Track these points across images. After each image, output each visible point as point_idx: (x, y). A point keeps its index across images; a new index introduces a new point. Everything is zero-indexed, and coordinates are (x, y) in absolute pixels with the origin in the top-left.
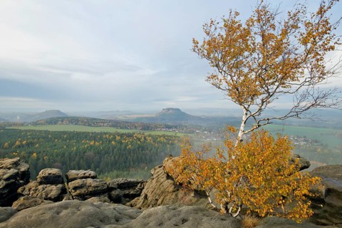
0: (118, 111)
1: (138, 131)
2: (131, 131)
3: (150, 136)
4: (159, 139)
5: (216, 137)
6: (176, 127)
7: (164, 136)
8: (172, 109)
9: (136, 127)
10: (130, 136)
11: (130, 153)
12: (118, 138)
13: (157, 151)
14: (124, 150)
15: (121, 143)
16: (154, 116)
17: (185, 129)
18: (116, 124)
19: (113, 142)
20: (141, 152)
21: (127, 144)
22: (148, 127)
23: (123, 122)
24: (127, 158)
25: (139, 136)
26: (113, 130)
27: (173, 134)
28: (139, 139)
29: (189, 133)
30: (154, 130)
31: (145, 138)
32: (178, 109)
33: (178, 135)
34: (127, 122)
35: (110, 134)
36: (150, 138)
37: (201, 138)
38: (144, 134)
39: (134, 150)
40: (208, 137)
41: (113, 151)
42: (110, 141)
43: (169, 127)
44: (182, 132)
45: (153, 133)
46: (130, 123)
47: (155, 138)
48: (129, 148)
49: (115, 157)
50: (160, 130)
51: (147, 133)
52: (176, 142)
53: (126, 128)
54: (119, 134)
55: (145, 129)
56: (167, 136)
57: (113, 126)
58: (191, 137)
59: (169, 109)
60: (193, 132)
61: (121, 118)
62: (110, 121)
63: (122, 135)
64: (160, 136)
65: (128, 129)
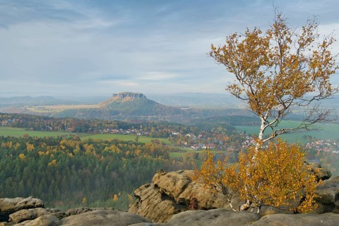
0: (28, 98)
1: (67, 134)
2: (55, 135)
3: (90, 142)
4: (106, 149)
5: (206, 144)
6: (137, 127)
7: (116, 142)
8: (130, 94)
9: (63, 128)
10: (52, 143)
11: (54, 174)
12: (30, 147)
13: (104, 168)
14: (44, 169)
15: (37, 157)
16: (97, 106)
17: (153, 130)
18: (25, 121)
19: (22, 156)
20: (74, 172)
21: (48, 159)
22: (87, 127)
23: (39, 117)
24: (49, 184)
25: (71, 144)
26: (19, 133)
27: (132, 138)
28: (71, 150)
29: (161, 137)
30: (98, 133)
31: (82, 147)
32: (141, 95)
33: (141, 140)
34: (46, 118)
35: (15, 140)
36: (91, 146)
37: (181, 145)
38: (79, 139)
39: (62, 169)
40: (192, 143)
41: (22, 170)
42: (15, 154)
43: (124, 127)
44: (148, 136)
45: (95, 137)
46: (52, 118)
47: (99, 147)
48: (53, 166)
49: (25, 183)
50: (109, 132)
51: (84, 138)
52: (138, 152)
53: (45, 129)
54: (31, 140)
55: (81, 131)
56: (122, 142)
57: (19, 125)
58: (164, 144)
59: (124, 95)
60: (168, 135)
61: (34, 110)
62: (14, 116)
63: (37, 142)
64: (109, 144)
65: (48, 130)
